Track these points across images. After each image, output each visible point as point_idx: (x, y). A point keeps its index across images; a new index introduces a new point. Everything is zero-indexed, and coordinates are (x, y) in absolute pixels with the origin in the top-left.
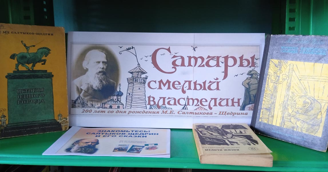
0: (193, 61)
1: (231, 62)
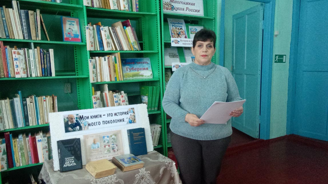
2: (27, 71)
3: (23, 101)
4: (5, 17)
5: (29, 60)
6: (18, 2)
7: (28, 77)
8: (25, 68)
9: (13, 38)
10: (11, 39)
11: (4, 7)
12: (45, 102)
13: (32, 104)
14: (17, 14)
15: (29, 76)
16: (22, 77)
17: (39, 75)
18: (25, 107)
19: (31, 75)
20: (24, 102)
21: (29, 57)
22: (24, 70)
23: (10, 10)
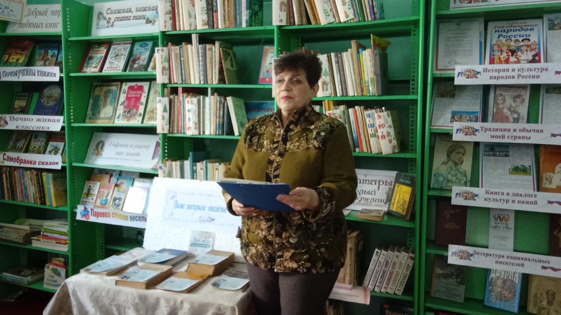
0: (365, 181)
1: (381, 183)
2: (200, 127)
3: (193, 166)
4: (183, 57)
5: (204, 112)
6: (198, 35)
7: (200, 134)
8: (197, 122)
9: (189, 82)
10: (188, 84)
11: (183, 44)
12: (217, 171)
13: (202, 171)
14: (195, 51)
15: (202, 133)
16: (194, 134)
17: (212, 133)
18: (195, 174)
19: (204, 132)
20: (195, 168)
21: (204, 107)
22: (196, 124)
23: (189, 46)
